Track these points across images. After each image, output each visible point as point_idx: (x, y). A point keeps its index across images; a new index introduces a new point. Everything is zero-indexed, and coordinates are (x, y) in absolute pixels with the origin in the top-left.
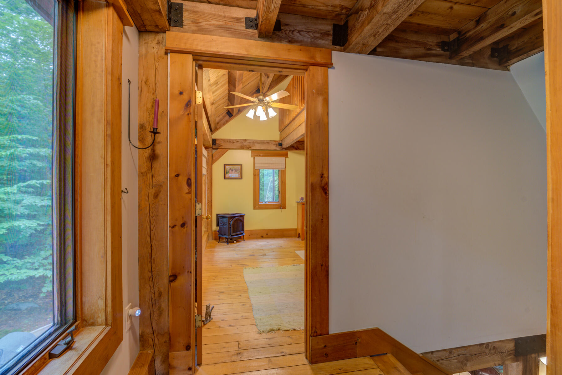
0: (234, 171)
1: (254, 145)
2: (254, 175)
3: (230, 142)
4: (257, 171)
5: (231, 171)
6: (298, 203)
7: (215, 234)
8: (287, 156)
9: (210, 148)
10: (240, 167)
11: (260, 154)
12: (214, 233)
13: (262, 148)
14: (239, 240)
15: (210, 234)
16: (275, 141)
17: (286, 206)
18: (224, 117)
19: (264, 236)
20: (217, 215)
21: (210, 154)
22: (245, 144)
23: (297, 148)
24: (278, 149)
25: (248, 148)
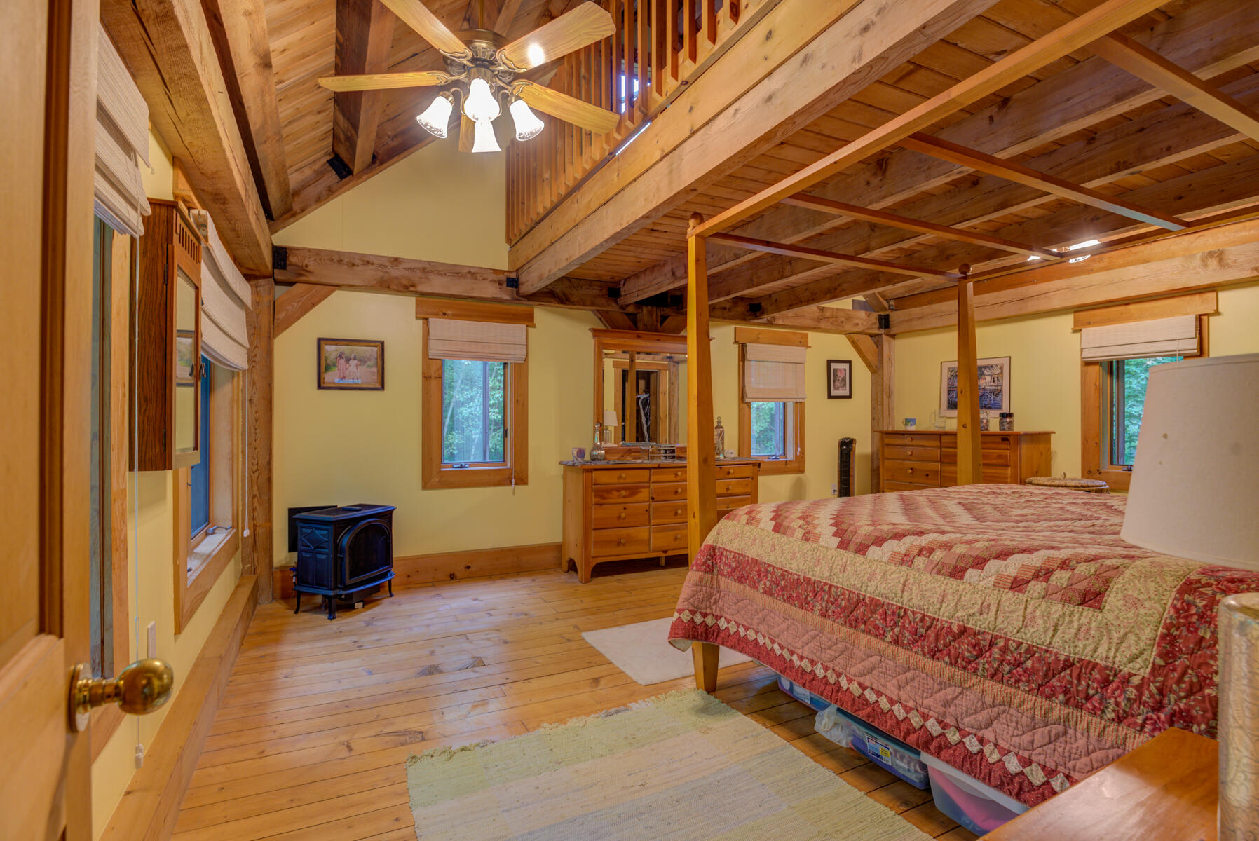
0: (353, 363)
1: (428, 279)
2: (426, 378)
3: (340, 261)
4: (434, 366)
5: (342, 361)
6: (566, 466)
7: (284, 579)
8: (533, 321)
9: (265, 277)
10: (375, 349)
11: (444, 310)
12: (278, 575)
13: (454, 291)
14: (375, 596)
15: (264, 581)
16: (495, 271)
17: (527, 478)
18: (319, 174)
19: (458, 575)
20: (292, 512)
21: (266, 299)
22: (395, 272)
23: (564, 299)
24: (506, 297)
25: (406, 288)
